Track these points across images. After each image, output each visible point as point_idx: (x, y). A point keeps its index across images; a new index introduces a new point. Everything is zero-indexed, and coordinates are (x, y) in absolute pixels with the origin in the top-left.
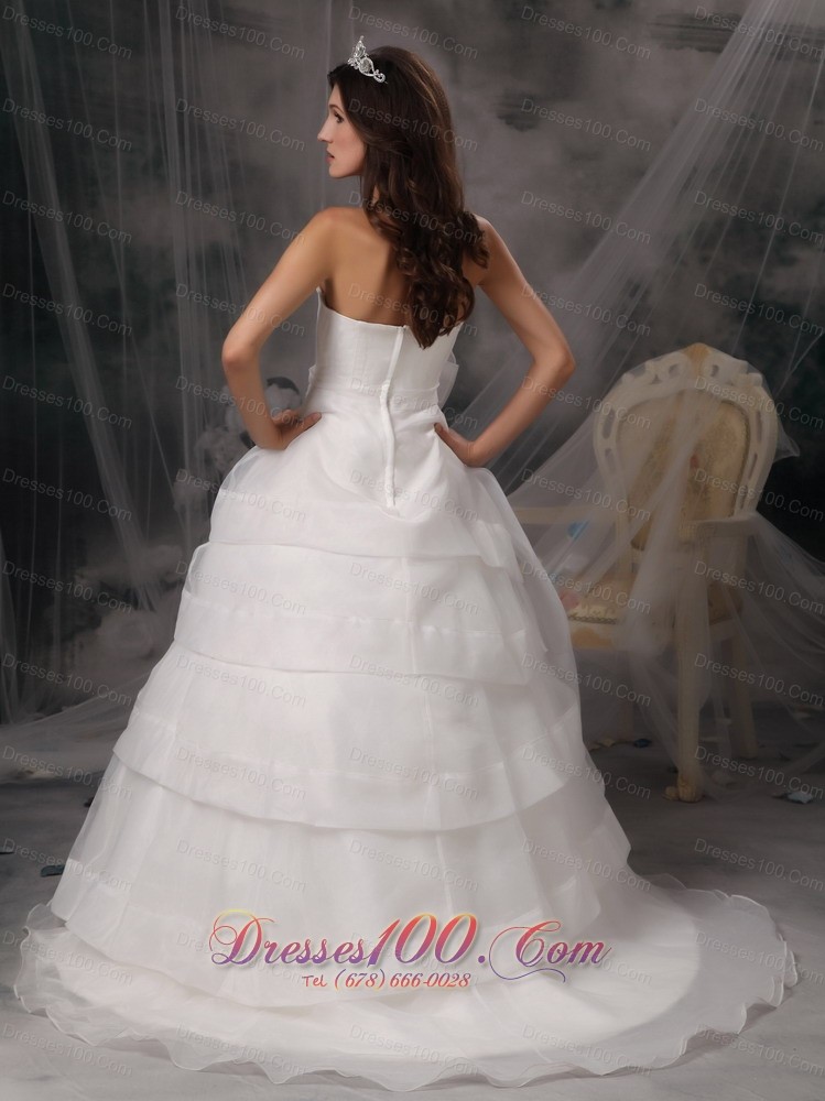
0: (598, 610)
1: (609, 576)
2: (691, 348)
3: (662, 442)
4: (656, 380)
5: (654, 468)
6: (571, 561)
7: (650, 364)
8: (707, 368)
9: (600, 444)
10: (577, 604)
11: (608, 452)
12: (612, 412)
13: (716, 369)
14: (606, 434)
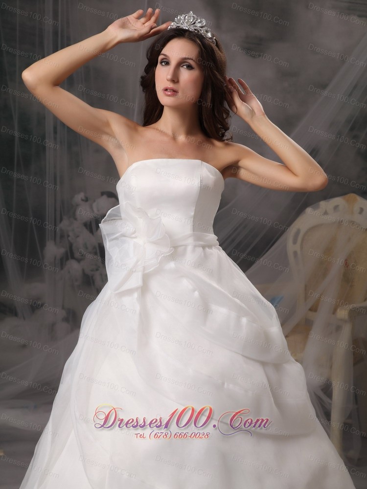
1: (295, 331)
2: (347, 196)
3: (328, 250)
4: (326, 213)
5: (322, 268)
7: (323, 204)
8: (356, 208)
9: (291, 247)
11: (295, 253)
12: (298, 231)
13: (361, 210)
14: (295, 242)
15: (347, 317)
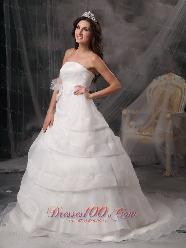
0: (148, 133)
1: (150, 125)
2: (169, 74)
3: (162, 95)
4: (161, 81)
5: (160, 101)
6: (141, 122)
7: (159, 77)
8: (173, 78)
9: (148, 95)
10: (143, 132)
11: (150, 97)
12: (151, 89)
13: (175, 78)
14: (149, 93)
15: (170, 117)
